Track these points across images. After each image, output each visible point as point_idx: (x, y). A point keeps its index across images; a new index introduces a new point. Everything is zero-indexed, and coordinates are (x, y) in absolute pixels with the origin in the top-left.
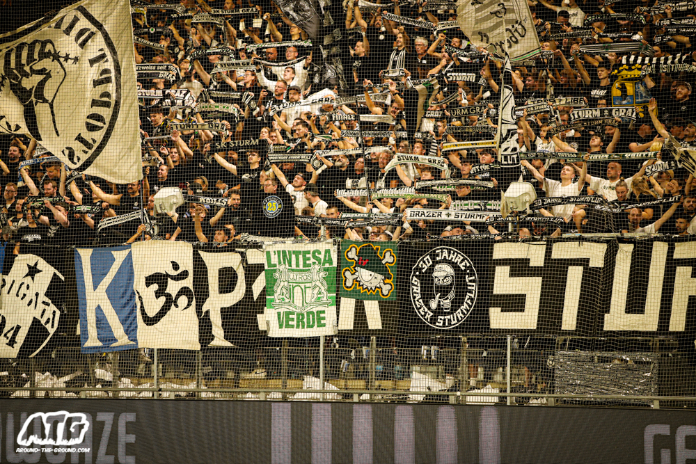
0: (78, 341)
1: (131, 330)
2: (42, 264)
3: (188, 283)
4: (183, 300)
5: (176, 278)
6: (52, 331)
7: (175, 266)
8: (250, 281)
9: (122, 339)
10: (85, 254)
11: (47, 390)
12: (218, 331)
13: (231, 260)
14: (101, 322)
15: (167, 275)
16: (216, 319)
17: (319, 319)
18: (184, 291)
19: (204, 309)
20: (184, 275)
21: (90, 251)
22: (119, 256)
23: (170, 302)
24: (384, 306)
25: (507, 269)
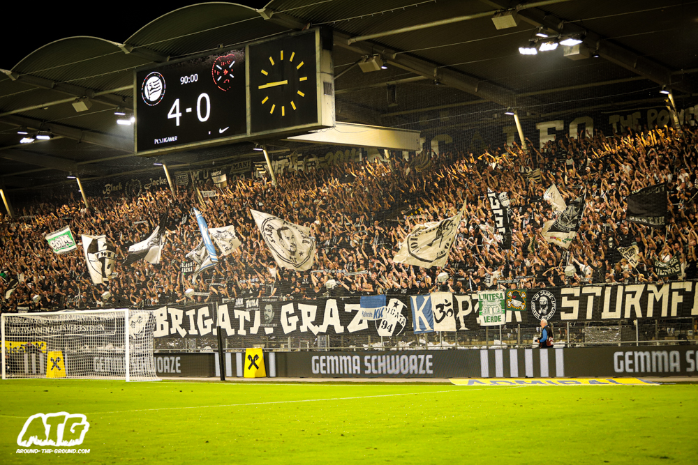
0: (412, 330)
1: (431, 325)
2: (399, 302)
3: (451, 307)
4: (450, 313)
5: (447, 306)
6: (403, 326)
7: (446, 301)
8: (473, 306)
9: (428, 328)
10: (414, 298)
11: (403, 347)
12: (463, 324)
13: (467, 298)
14: (421, 323)
15: (444, 305)
16: (462, 320)
17: (499, 319)
18: (450, 310)
19: (457, 316)
20: (450, 304)
21: (416, 297)
22: (426, 298)
23: (445, 314)
24: (522, 313)
25: (566, 297)
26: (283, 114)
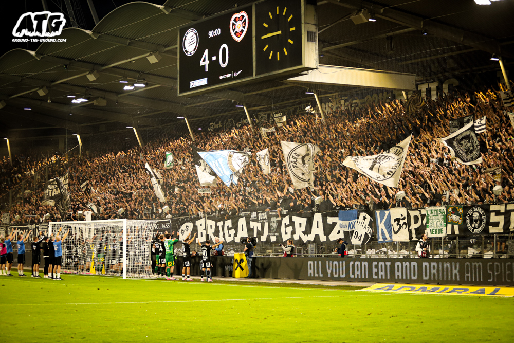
0: (377, 240)
1: (391, 236)
2: (367, 216)
3: (405, 221)
4: (404, 226)
5: (402, 219)
6: (370, 236)
7: (402, 216)
8: (422, 220)
9: (389, 239)
10: (378, 212)
11: (370, 255)
12: (414, 236)
13: (417, 213)
14: (383, 233)
15: (400, 219)
16: (413, 232)
17: (441, 231)
18: (404, 223)
19: (410, 229)
20: (404, 218)
22: (387, 213)
23: (401, 227)
24: (459, 226)
25: (494, 213)
26: (278, 59)
